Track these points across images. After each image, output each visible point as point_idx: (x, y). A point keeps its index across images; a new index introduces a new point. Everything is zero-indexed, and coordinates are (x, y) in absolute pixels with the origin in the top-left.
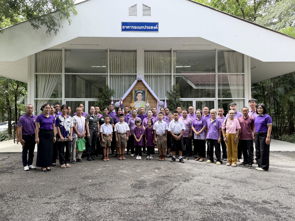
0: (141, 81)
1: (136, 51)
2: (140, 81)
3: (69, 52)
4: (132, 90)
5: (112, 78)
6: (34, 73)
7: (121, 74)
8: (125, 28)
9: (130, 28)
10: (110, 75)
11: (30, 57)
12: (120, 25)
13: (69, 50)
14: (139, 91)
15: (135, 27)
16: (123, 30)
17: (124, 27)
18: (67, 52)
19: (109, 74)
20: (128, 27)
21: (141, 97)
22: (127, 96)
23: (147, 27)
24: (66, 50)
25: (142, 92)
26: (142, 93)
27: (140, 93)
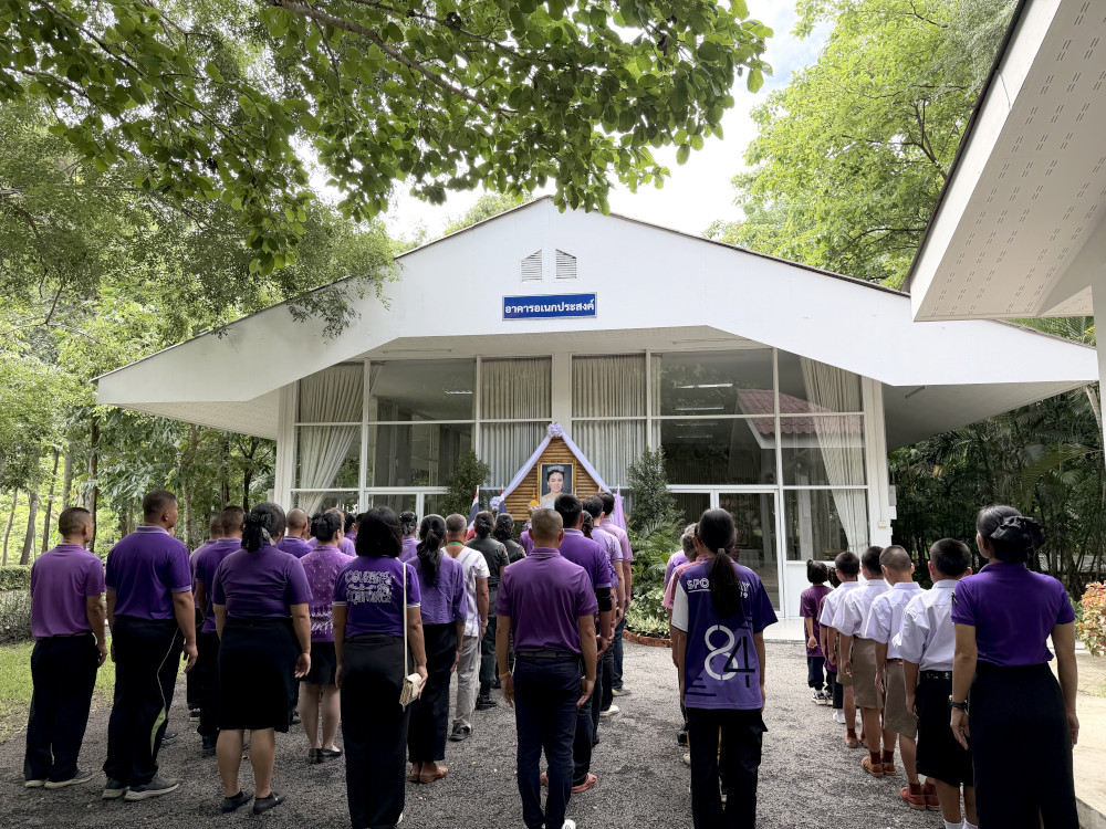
0: (561, 439)
1: (550, 358)
2: (557, 440)
3: (381, 368)
4: (536, 465)
5: (486, 431)
6: (293, 424)
7: (512, 420)
8: (513, 310)
9: (525, 310)
10: (482, 425)
11: (285, 389)
12: (501, 303)
13: (383, 363)
14: (553, 468)
15: (537, 308)
16: (506, 316)
17: (509, 310)
18: (376, 367)
19: (478, 421)
20: (519, 309)
21: (561, 483)
22: (524, 481)
23: (567, 306)
24: (373, 363)
25: (561, 469)
26: (563, 473)
27: (557, 471)
